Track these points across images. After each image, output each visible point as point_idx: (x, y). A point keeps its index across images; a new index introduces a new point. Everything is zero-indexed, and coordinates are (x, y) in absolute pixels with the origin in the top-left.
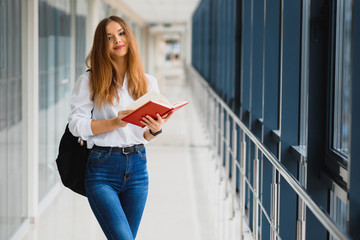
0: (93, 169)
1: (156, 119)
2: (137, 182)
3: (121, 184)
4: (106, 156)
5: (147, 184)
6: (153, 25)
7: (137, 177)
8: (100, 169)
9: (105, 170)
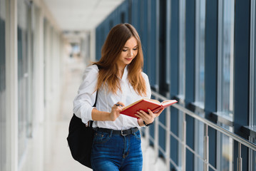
0: (98, 148)
1: (148, 113)
2: (134, 159)
3: (121, 160)
4: (108, 138)
5: (141, 160)
6: (67, 32)
7: (133, 154)
8: (103, 149)
9: (108, 149)
